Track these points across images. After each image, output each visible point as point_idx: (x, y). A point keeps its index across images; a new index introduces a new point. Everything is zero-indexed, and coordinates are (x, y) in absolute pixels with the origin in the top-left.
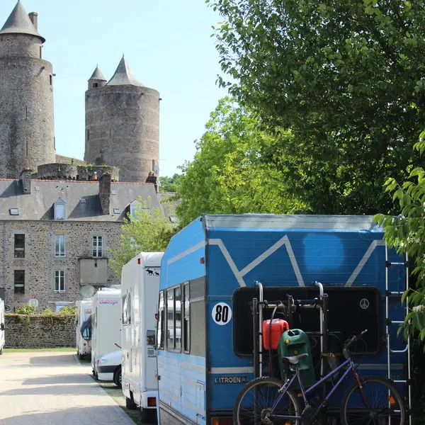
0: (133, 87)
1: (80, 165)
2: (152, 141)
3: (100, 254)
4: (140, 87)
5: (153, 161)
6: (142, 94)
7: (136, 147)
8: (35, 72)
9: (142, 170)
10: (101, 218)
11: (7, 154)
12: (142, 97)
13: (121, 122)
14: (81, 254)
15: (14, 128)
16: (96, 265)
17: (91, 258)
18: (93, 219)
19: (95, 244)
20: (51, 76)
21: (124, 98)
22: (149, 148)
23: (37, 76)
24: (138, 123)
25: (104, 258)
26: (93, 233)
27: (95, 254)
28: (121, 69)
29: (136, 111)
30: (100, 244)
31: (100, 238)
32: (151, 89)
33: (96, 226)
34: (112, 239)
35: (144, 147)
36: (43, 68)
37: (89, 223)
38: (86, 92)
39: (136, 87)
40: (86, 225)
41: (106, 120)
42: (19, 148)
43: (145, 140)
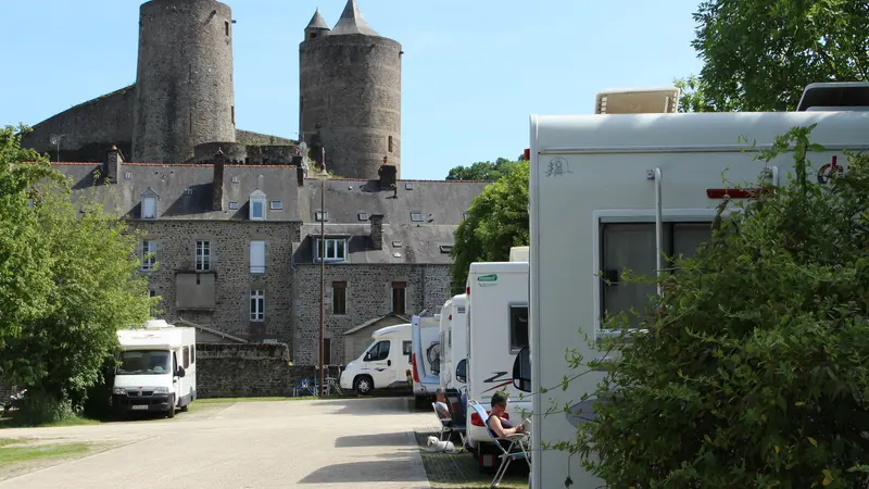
0: (360, 37)
1: (251, 144)
2: (388, 110)
3: (206, 267)
4: (370, 37)
5: (390, 138)
6: (373, 46)
7: (365, 119)
8: (203, 18)
9: (374, 151)
10: (208, 216)
11: (164, 131)
12: (373, 50)
13: (343, 85)
14: (178, 266)
15: (173, 95)
16: (198, 282)
17: (194, 272)
18: (197, 217)
19: (199, 252)
20: (227, 24)
21: (347, 52)
22: (383, 121)
23: (205, 24)
24: (368, 85)
25: (211, 272)
26: (195, 236)
27: (199, 267)
28: (348, 13)
29: (365, 70)
30: (207, 252)
31: (207, 243)
32: (386, 39)
33: (200, 227)
34: (223, 244)
35: (377, 119)
36: (214, 12)
37: (191, 222)
38: (301, 45)
39: (365, 36)
40: (186, 225)
41: (324, 83)
42: (179, 124)
43: (377, 109)
